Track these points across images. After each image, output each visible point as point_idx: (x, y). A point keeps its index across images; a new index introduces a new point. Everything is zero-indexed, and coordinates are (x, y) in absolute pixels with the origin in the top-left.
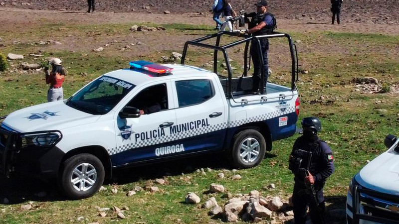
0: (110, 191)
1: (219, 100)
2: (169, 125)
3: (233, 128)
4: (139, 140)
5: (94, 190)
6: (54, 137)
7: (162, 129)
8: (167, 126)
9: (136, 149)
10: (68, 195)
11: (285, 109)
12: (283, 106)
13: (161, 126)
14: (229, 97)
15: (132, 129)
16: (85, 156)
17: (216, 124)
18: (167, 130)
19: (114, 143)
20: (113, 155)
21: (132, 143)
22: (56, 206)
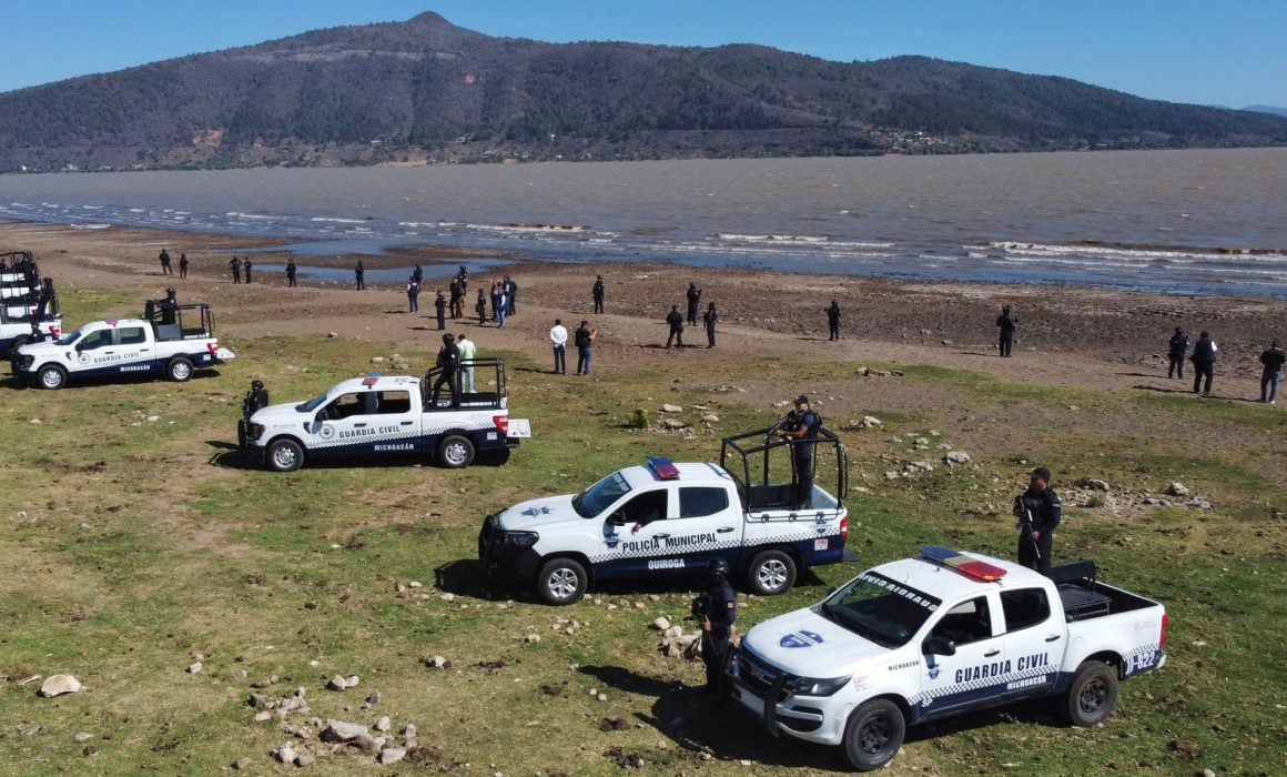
0: (593, 601)
1: (733, 513)
2: (665, 537)
3: (748, 547)
4: (628, 549)
5: (574, 599)
6: (532, 538)
7: (656, 541)
8: (662, 537)
9: (624, 559)
10: (544, 599)
11: (824, 530)
12: (821, 527)
13: (655, 537)
14: (746, 510)
15: (620, 537)
16: (564, 560)
17: (725, 541)
18: (662, 543)
19: (597, 551)
20: (596, 564)
21: (618, 552)
22: (527, 609)
